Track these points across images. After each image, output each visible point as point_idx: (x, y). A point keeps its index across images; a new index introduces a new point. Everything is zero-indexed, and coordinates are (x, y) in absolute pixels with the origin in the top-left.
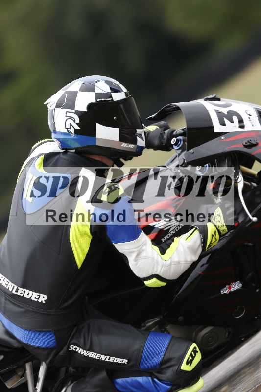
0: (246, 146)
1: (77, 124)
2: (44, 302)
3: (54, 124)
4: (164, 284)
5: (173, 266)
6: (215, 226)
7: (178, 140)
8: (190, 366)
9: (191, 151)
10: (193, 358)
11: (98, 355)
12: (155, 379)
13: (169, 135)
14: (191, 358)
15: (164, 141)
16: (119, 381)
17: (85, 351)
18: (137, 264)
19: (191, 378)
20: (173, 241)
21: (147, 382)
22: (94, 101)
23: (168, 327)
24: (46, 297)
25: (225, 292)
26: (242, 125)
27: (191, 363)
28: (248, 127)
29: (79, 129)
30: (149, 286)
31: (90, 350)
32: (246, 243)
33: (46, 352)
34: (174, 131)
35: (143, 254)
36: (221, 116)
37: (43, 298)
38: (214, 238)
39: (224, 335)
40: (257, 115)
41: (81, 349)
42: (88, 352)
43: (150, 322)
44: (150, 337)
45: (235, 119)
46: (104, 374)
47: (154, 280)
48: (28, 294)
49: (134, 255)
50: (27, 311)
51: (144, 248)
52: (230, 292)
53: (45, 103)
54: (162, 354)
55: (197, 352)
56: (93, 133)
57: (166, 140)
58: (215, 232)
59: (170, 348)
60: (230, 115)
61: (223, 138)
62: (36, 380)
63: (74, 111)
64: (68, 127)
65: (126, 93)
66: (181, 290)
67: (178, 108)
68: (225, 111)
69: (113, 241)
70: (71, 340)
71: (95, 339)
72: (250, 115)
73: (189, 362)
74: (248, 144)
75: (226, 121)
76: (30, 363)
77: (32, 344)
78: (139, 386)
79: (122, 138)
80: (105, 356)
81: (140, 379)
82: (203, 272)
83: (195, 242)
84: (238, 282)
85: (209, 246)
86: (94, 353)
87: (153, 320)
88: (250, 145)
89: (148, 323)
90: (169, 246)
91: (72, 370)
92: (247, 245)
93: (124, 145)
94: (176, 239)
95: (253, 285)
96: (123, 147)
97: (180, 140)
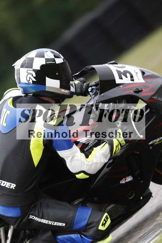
0: (135, 92)
1: (34, 77)
2: (14, 188)
3: (19, 78)
4: (88, 177)
5: (93, 166)
6: (118, 141)
7: (92, 89)
8: (104, 227)
9: (102, 95)
10: (106, 222)
11: (47, 221)
12: (82, 236)
13: (87, 86)
14: (104, 222)
15: (84, 90)
16: (60, 237)
17: (39, 219)
18: (71, 164)
19: (104, 235)
20: (93, 150)
21: (77, 238)
22: (44, 63)
23: (87, 205)
24: (15, 185)
25: (122, 182)
26: (132, 79)
27: (105, 225)
28: (136, 80)
29: (36, 80)
30: (78, 178)
31: (42, 218)
32: (135, 152)
33: (14, 220)
34: (89, 84)
35: (75, 158)
36: (119, 73)
37: (13, 186)
38: (117, 148)
39: (121, 209)
40: (141, 73)
41: (36, 218)
42: (41, 219)
43: (76, 202)
44: (79, 209)
45: (128, 75)
46: (49, 234)
47: (82, 174)
48: (4, 183)
49: (70, 158)
50: (3, 194)
51: (76, 154)
52: (126, 182)
53: (13, 65)
54: (87, 220)
55: (108, 218)
56: (44, 83)
57: (84, 89)
58: (118, 144)
59: (91, 216)
60: (125, 73)
61: (121, 86)
62: (6, 238)
63: (32, 69)
64: (28, 79)
65: (63, 59)
66: (96, 181)
67: (94, 69)
68: (122, 70)
69: (56, 150)
70: (30, 212)
71: (45, 211)
72: (137, 73)
73: (104, 225)
74: (137, 90)
75: (123, 76)
76: (3, 227)
77: (6, 215)
78: (72, 240)
79: (62, 86)
80: (52, 222)
81: (73, 236)
82: (109, 170)
83: (106, 151)
84: (130, 176)
85: (115, 153)
86: (44, 220)
87: (78, 201)
88: (138, 91)
89: (75, 202)
90: (90, 153)
91: (28, 232)
92: (136, 153)
93: (63, 90)
94: (94, 148)
95: (139, 178)
96: (62, 92)
97: (94, 89)
